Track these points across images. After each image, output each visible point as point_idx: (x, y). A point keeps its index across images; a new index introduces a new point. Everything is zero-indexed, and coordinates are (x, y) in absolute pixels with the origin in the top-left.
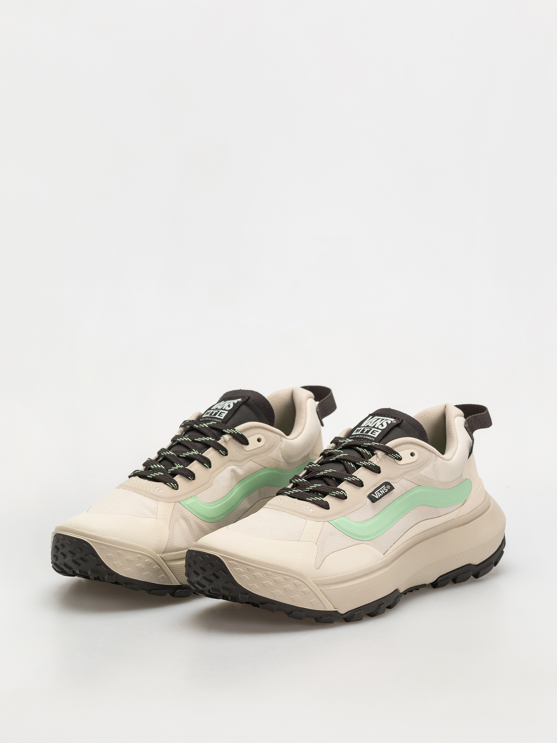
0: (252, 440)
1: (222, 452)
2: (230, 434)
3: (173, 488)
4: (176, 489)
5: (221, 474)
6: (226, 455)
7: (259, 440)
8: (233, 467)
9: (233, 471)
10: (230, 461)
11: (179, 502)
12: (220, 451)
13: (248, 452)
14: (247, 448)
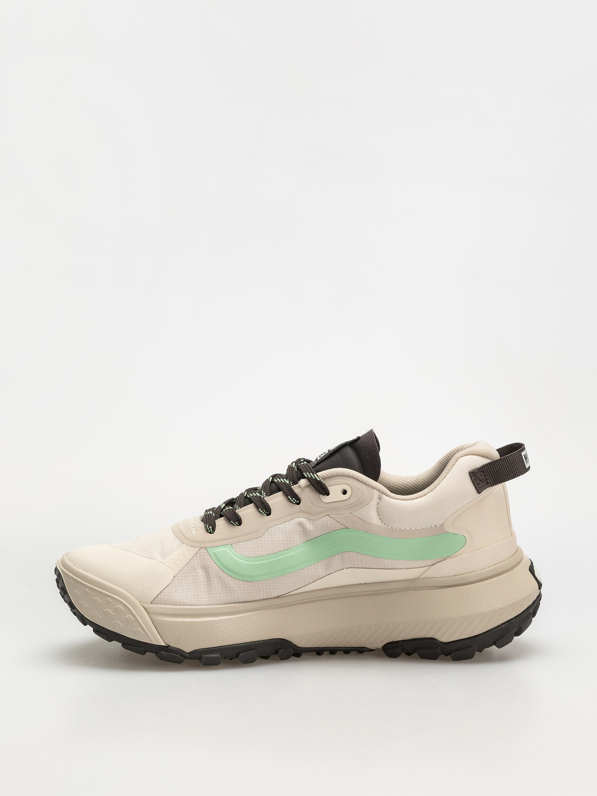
0: (335, 491)
1: (291, 499)
2: (309, 479)
3: (207, 531)
4: (211, 533)
5: (283, 526)
6: (298, 504)
7: (345, 492)
8: (302, 520)
9: (301, 524)
10: (301, 511)
11: (205, 548)
12: (289, 497)
13: (326, 504)
14: (325, 499)
